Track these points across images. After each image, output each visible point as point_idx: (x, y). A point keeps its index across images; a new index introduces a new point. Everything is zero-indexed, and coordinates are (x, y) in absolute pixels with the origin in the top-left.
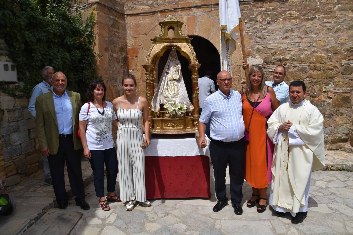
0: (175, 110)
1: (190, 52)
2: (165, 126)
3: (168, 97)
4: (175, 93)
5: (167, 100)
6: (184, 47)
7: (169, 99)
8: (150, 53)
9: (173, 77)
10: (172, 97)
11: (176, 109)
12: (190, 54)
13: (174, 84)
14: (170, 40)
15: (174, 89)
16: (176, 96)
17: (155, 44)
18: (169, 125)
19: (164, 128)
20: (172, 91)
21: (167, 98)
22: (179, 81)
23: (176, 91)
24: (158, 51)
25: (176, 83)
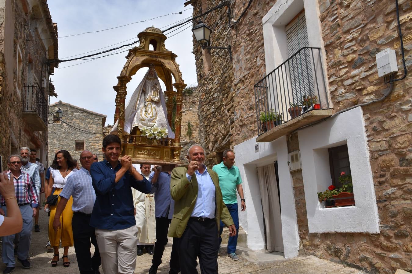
0: (154, 134)
1: (175, 70)
2: (139, 154)
3: (144, 120)
4: (153, 117)
5: (143, 124)
6: (169, 64)
7: (145, 123)
8: (129, 65)
9: (151, 98)
10: (149, 120)
11: (156, 132)
12: (176, 72)
13: (151, 107)
14: (153, 54)
15: (152, 111)
16: (153, 119)
17: (135, 55)
18: (143, 153)
19: (137, 156)
20: (149, 113)
21: (143, 122)
22: (157, 103)
23: (154, 114)
24: (138, 64)
25: (154, 106)
